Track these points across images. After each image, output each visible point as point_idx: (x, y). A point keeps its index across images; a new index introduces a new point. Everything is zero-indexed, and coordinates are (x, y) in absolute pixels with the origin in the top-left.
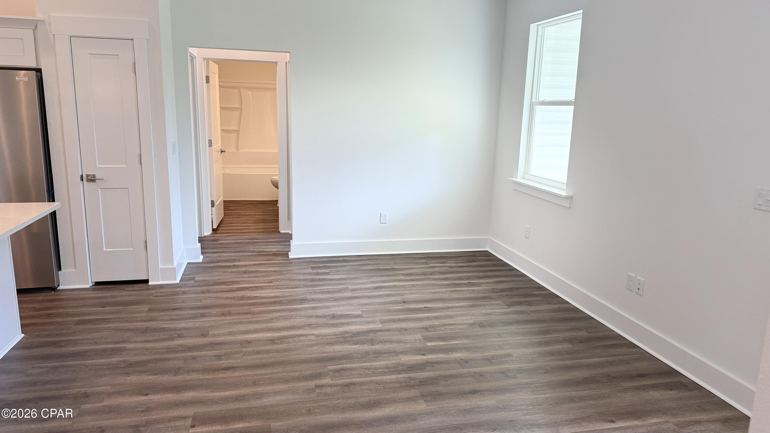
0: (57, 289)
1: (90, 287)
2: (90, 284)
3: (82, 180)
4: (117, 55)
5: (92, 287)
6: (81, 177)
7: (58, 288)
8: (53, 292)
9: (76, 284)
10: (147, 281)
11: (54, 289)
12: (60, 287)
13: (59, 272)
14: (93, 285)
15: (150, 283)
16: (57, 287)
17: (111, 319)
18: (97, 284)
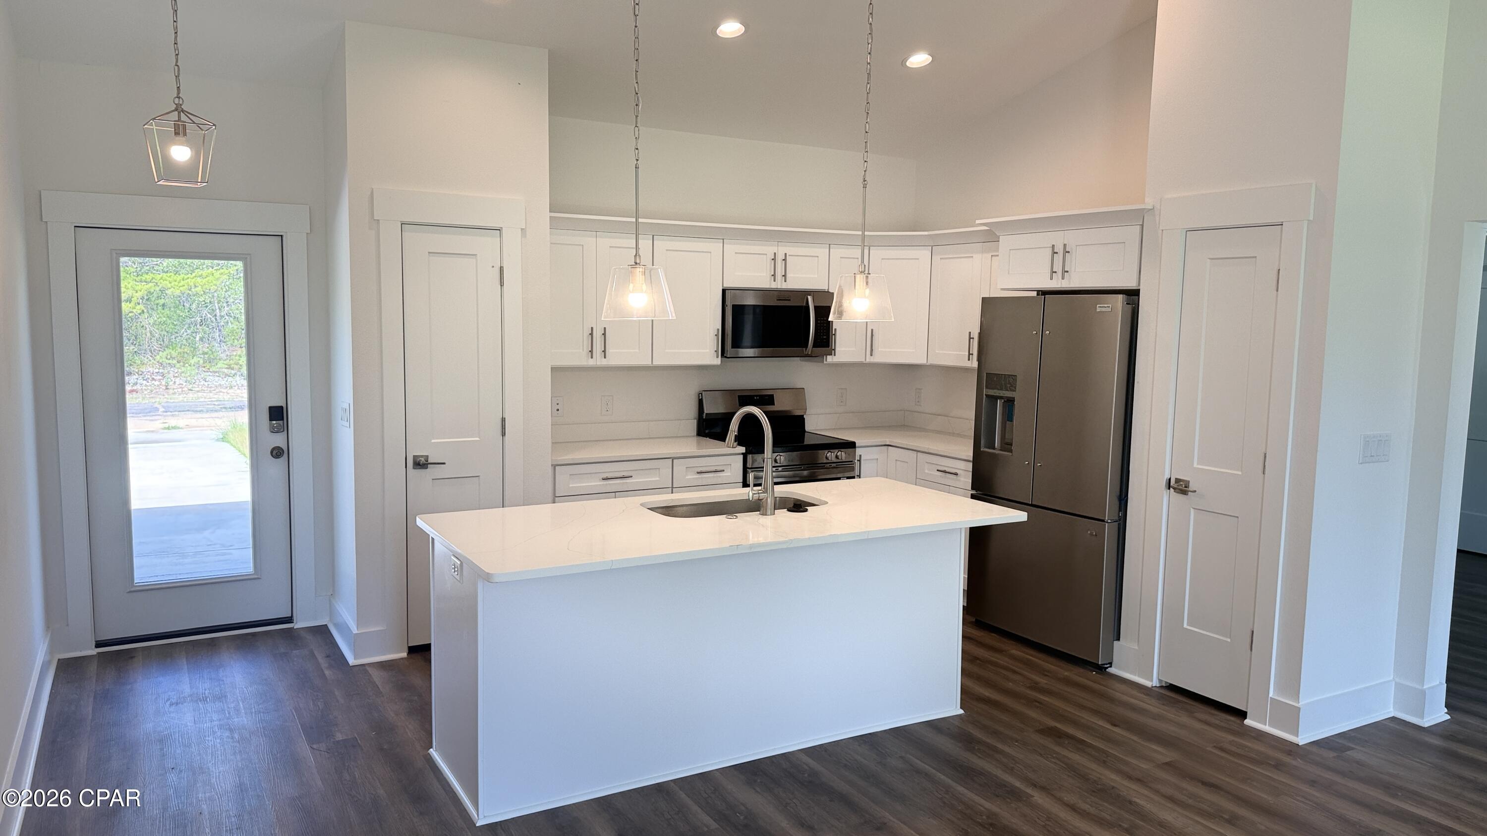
0: (1105, 670)
1: (1153, 689)
2: (1155, 683)
3: (1168, 487)
4: (1253, 257)
5: (1157, 690)
6: (1168, 481)
7: (1109, 670)
8: (1094, 673)
9: (1131, 673)
10: (1243, 715)
11: (1101, 669)
12: (1112, 670)
13: (1116, 643)
14: (1161, 687)
15: (1248, 722)
16: (1107, 668)
17: (1090, 746)
18: (1172, 688)
